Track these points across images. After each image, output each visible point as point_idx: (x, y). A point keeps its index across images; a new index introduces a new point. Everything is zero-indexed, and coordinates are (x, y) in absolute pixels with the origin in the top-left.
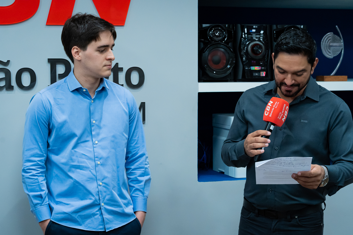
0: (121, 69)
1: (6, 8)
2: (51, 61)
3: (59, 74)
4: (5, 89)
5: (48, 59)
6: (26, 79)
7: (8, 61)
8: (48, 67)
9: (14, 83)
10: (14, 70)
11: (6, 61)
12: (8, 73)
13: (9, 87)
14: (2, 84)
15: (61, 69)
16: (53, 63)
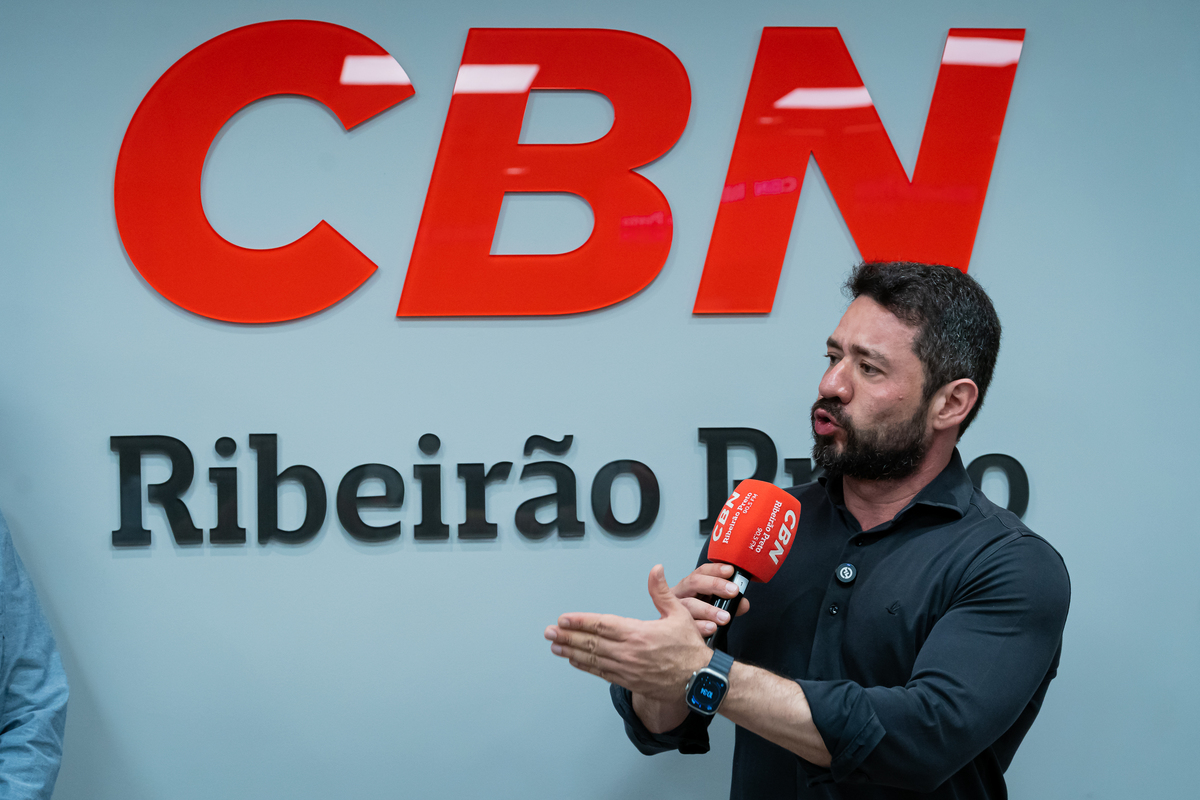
1: (562, 258)
2: (706, 435)
3: (735, 480)
4: (555, 534)
5: (701, 430)
6: (626, 501)
7: (566, 437)
8: (699, 457)
9: (584, 512)
10: (584, 466)
11: (558, 438)
12: (565, 478)
13: (570, 527)
14: (547, 515)
15: (741, 463)
16: (717, 442)
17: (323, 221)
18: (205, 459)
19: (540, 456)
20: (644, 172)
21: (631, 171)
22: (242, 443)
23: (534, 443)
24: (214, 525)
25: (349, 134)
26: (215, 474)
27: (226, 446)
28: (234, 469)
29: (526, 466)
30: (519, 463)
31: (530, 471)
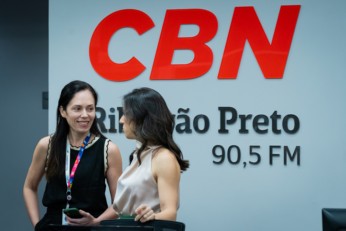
0: (279, 117)
2: (220, 108)
3: (227, 120)
4: (185, 132)
5: (219, 107)
6: (201, 125)
7: (187, 109)
8: (219, 113)
9: (192, 127)
10: (192, 116)
11: (186, 109)
12: (187, 119)
13: (188, 131)
14: (183, 128)
15: (229, 116)
16: (223, 110)
17: (134, 57)
18: (108, 113)
19: (182, 113)
20: (206, 44)
21: (203, 44)
22: (116, 109)
23: (180, 110)
24: (110, 128)
25: (140, 36)
26: (110, 116)
27: (112, 110)
28: (114, 115)
29: (178, 116)
30: (177, 114)
31: (179, 117)
